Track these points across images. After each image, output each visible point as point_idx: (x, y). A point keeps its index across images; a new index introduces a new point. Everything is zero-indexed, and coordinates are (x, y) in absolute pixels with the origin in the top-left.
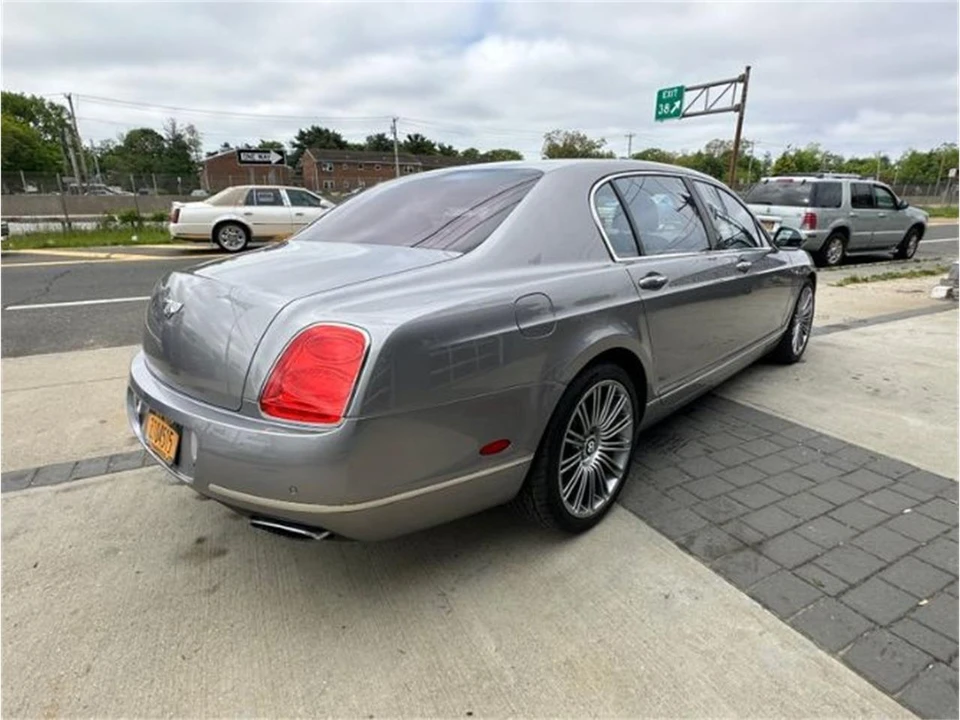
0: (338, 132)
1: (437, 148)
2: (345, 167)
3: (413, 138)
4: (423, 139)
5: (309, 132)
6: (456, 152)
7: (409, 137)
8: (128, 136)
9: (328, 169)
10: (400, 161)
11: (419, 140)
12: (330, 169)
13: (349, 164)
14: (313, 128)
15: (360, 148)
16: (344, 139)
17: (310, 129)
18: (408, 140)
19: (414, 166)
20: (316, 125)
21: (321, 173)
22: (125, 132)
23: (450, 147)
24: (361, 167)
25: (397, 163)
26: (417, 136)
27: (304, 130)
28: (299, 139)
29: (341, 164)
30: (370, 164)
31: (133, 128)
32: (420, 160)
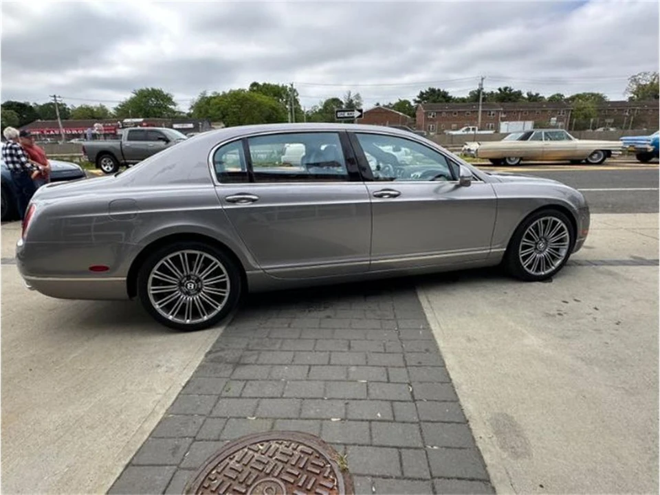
0: (446, 90)
1: (525, 95)
2: (444, 114)
3: (503, 90)
4: (510, 90)
5: (427, 92)
6: (543, 97)
7: (500, 90)
8: (325, 103)
9: (431, 117)
10: (483, 108)
11: (507, 92)
12: (433, 116)
13: (447, 112)
14: (430, 89)
15: (463, 100)
16: (450, 95)
17: (428, 90)
18: (499, 92)
19: (497, 111)
20: (432, 87)
21: (427, 120)
22: (324, 101)
23: (537, 94)
24: (455, 114)
25: (480, 109)
26: (506, 89)
27: (424, 91)
28: (418, 97)
29: (441, 113)
30: (462, 112)
31: (328, 99)
32: (502, 106)
